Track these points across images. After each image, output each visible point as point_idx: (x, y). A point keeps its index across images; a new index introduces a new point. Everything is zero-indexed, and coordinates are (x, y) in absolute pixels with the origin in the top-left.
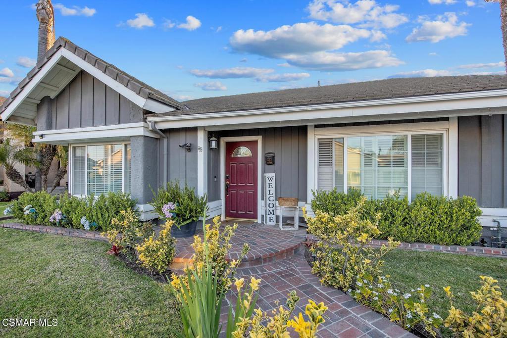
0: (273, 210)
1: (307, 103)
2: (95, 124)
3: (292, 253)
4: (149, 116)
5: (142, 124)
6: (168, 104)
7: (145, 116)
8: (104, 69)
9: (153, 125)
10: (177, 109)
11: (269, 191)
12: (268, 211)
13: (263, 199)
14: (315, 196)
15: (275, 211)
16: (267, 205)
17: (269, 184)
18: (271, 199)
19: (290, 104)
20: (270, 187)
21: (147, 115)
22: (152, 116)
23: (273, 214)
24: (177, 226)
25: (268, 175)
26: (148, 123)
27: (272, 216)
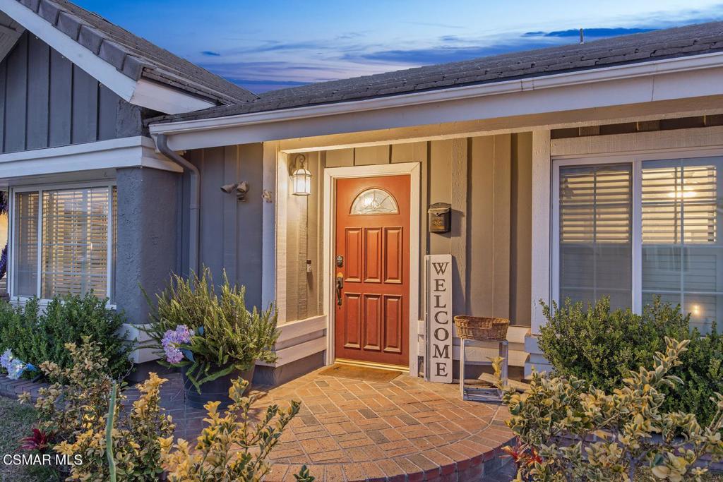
0: (446, 347)
1: (521, 73)
2: (51, 143)
3: (478, 472)
4: (154, 122)
5: (138, 140)
6: (194, 91)
7: (146, 121)
8: (54, 18)
9: (162, 141)
10: (218, 103)
11: (438, 297)
12: (433, 349)
13: (420, 318)
14: (549, 317)
15: (450, 349)
16: (432, 334)
17: (437, 281)
18: (442, 318)
19: (478, 78)
20: (440, 288)
21: (150, 120)
22: (160, 121)
23: (447, 357)
24: (194, 383)
25: (434, 258)
26: (152, 136)
27: (442, 360)
